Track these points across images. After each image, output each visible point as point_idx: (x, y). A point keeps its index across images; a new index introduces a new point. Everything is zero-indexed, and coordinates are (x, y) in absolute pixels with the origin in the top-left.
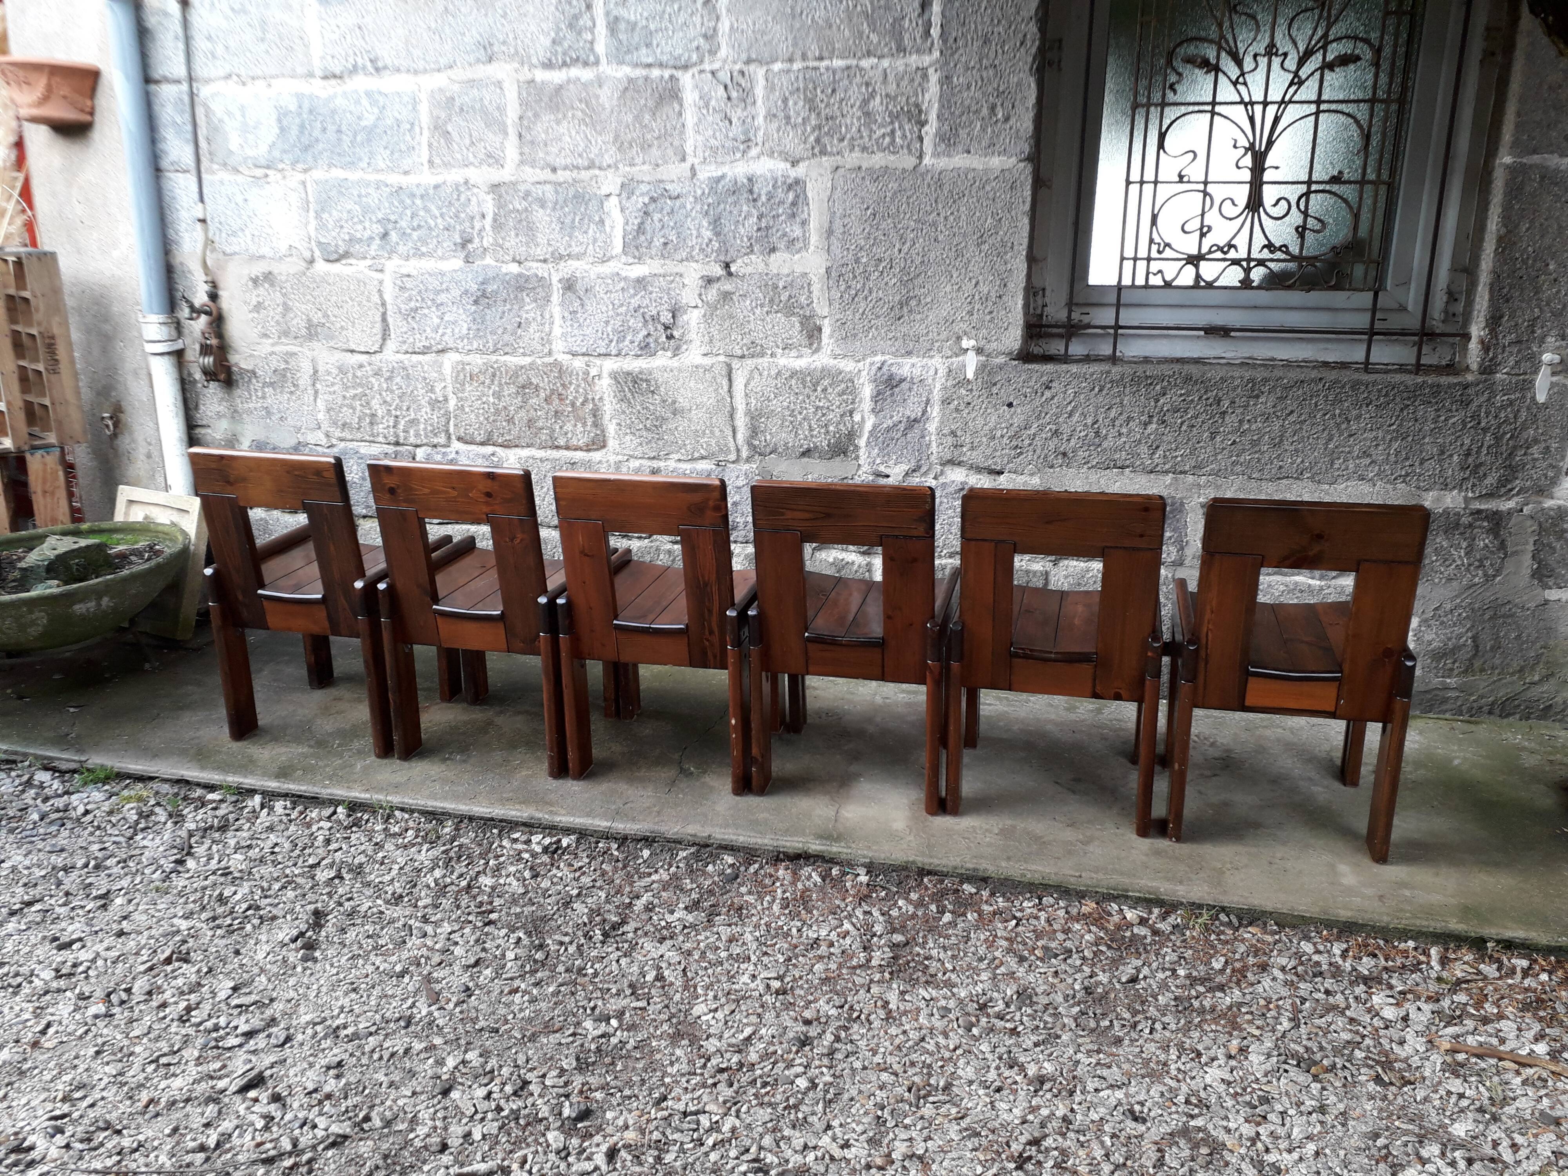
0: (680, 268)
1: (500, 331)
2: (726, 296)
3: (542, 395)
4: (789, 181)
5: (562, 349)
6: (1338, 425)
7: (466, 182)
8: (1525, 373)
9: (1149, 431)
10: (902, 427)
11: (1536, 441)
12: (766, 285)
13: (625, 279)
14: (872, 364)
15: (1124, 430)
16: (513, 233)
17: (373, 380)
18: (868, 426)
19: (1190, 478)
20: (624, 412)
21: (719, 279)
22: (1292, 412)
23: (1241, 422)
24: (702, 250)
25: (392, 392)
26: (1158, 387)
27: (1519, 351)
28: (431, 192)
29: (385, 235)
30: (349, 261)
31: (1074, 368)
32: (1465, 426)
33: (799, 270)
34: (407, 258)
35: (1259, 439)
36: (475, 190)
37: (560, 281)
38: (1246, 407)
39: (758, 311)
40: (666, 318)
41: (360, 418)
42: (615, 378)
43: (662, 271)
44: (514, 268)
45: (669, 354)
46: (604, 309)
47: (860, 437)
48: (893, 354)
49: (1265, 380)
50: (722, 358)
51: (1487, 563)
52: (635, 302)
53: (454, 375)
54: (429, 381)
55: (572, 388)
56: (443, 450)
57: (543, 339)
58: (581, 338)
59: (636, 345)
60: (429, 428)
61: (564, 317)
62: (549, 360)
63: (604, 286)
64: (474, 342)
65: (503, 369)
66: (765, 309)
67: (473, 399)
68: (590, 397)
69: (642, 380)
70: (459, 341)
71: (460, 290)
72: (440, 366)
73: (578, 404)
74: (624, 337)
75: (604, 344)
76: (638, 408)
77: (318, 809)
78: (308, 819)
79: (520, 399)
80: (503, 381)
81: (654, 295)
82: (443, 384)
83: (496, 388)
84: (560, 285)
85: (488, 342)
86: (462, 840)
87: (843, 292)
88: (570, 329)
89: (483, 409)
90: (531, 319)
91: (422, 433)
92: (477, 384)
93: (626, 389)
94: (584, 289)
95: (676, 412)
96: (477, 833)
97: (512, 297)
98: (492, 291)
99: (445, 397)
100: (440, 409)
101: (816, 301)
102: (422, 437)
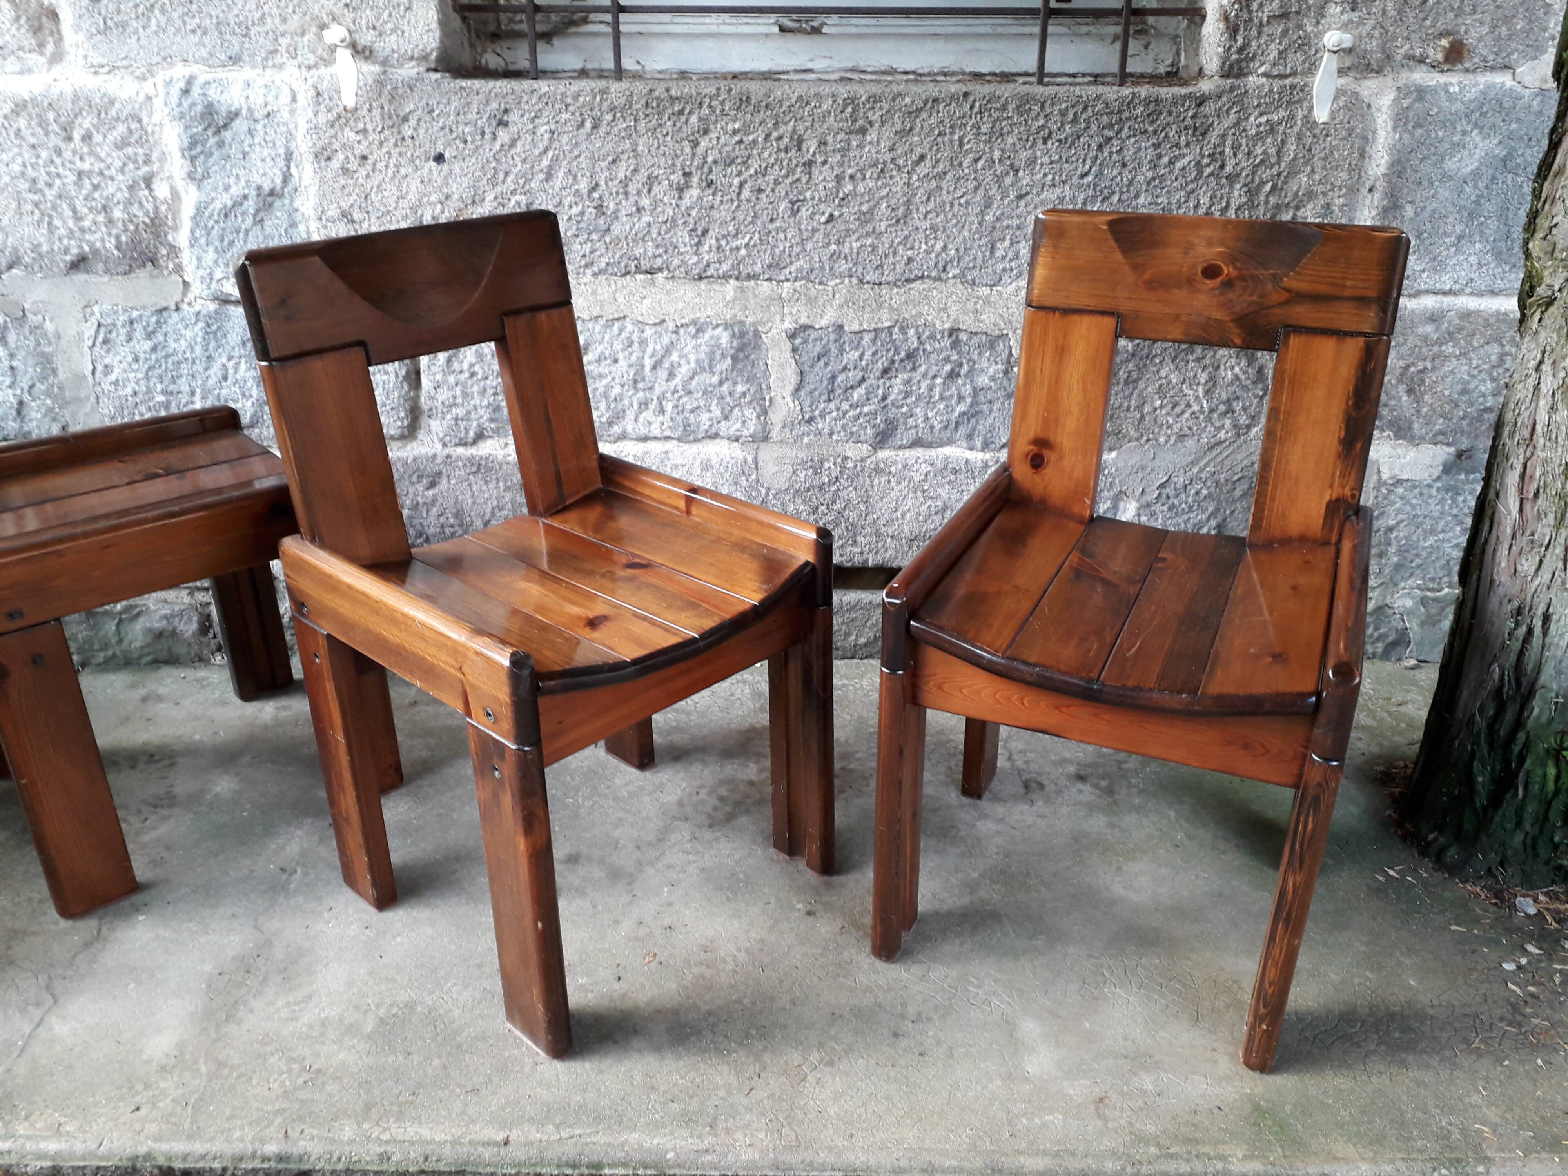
6: (999, 179)
8: (1294, 74)
9: (687, 202)
10: (250, 206)
11: (1310, 195)
14: (169, 83)
15: (645, 202)
18: (187, 210)
19: (765, 287)
22: (922, 158)
23: (839, 179)
26: (694, 119)
27: (1285, 33)
31: (543, 86)
32: (1200, 172)
35: (871, 211)
38: (845, 151)
47: (175, 228)
48: (205, 62)
49: (875, 99)
51: (1238, 406)
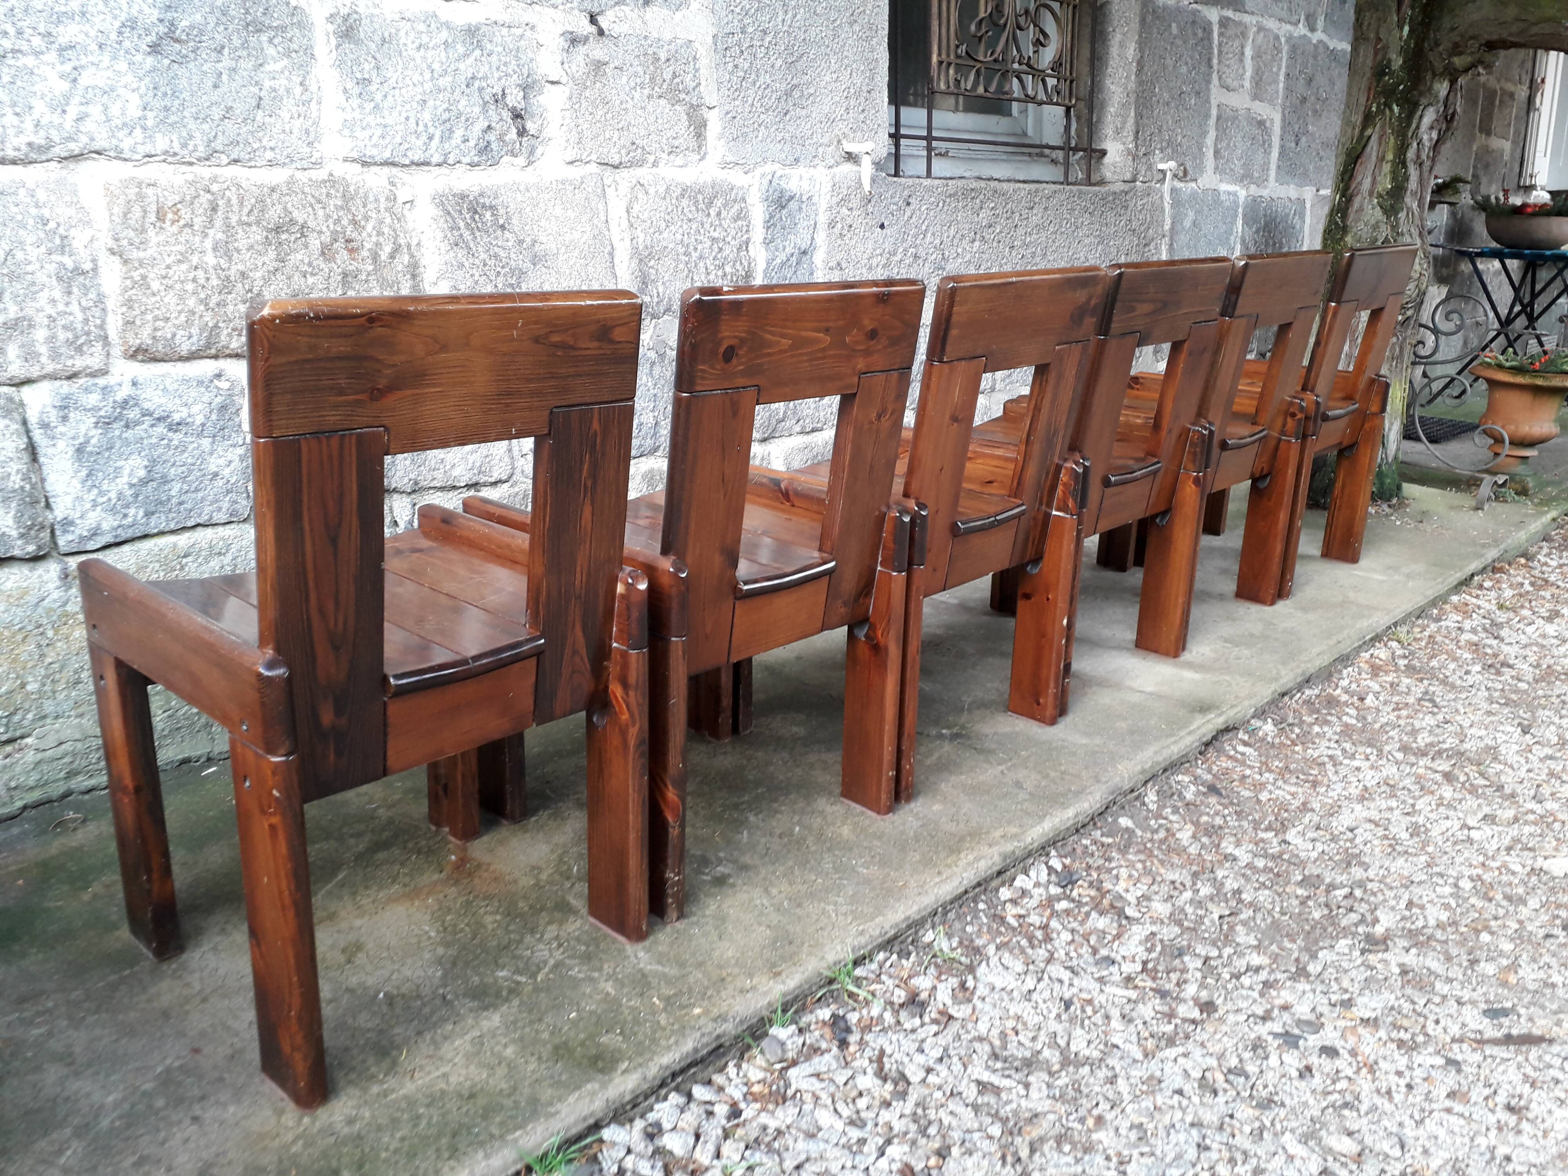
0: (530, 15)
1: (217, 113)
2: (598, 68)
3: (315, 243)
5: (343, 153)
10: (794, 261)
12: (646, 54)
13: (448, 25)
14: (762, 176)
18: (762, 263)
20: (461, 266)
21: (586, 39)
33: (683, 36)
37: (331, 18)
39: (637, 95)
40: (514, 98)
42: (442, 204)
43: (506, 17)
45: (521, 161)
46: (416, 78)
48: (782, 162)
52: (466, 68)
53: (116, 210)
54: (52, 225)
55: (369, 227)
56: (102, 381)
57: (307, 132)
58: (379, 132)
59: (472, 143)
60: (62, 336)
61: (345, 91)
62: (320, 174)
63: (412, 35)
64: (158, 136)
65: (232, 194)
66: (646, 92)
67: (169, 261)
68: (402, 241)
69: (484, 206)
70: (121, 134)
71: (115, 17)
72: (75, 193)
73: (384, 256)
74: (451, 131)
75: (419, 143)
76: (483, 256)
77: (738, 1066)
78: (756, 1089)
79: (272, 254)
80: (234, 219)
81: (494, 58)
82: (88, 233)
83: (220, 236)
84: (331, 28)
85: (191, 137)
86: (979, 942)
87: (731, 73)
88: (357, 115)
89: (194, 280)
90: (282, 91)
91: (43, 349)
92: (175, 229)
93: (462, 224)
94: (377, 38)
95: (535, 260)
96: (971, 923)
97: (237, 42)
98: (192, 27)
99: (94, 261)
100: (86, 290)
101: (703, 83)
102: (44, 359)
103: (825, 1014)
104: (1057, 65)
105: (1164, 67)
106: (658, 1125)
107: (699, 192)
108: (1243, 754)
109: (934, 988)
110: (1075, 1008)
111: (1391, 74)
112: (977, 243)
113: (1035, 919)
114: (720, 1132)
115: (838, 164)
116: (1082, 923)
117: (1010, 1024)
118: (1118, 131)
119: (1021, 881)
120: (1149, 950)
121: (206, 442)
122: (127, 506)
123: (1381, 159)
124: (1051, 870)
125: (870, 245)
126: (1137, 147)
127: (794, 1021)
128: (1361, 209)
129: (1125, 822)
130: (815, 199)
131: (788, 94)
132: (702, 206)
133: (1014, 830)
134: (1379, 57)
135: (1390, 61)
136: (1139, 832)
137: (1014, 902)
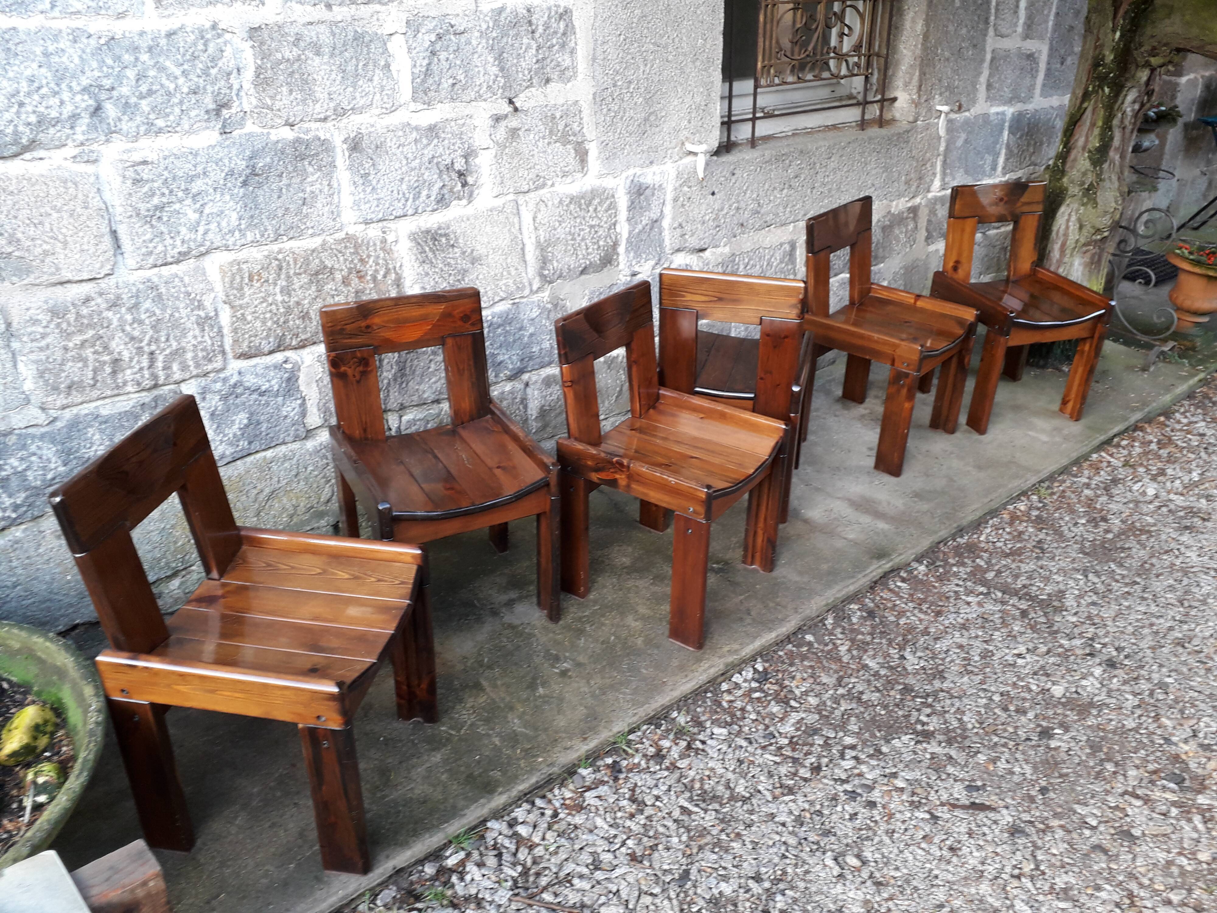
0: (469, 110)
1: (280, 213)
2: (514, 133)
3: (338, 276)
4: (561, 10)
5: (354, 220)
7: (214, 27)
8: (928, 119)
9: (783, 195)
10: (647, 228)
12: (546, 117)
13: (417, 128)
14: (627, 178)
16: (285, 89)
17: (110, 314)
18: (625, 235)
19: (801, 224)
21: (506, 116)
24: (489, 87)
25: (141, 322)
26: (788, 161)
28: (163, 42)
29: (98, 109)
30: (38, 154)
31: (746, 156)
33: (572, 98)
34: (136, 138)
36: (228, 36)
37: (345, 141)
39: (540, 144)
40: (459, 164)
41: (95, 371)
42: (415, 239)
43: (453, 115)
44: (287, 134)
45: (464, 202)
46: (397, 165)
47: (620, 246)
48: (641, 166)
50: (511, 197)
51: (911, 238)
52: (428, 153)
53: (227, 280)
54: (193, 295)
55: (371, 262)
56: (222, 375)
57: (332, 212)
58: (376, 203)
59: (433, 198)
60: (200, 354)
61: (355, 183)
62: (341, 235)
63: (395, 139)
64: (248, 233)
65: (290, 259)
66: (546, 141)
67: (256, 303)
68: (391, 266)
69: (441, 235)
70: (227, 237)
71: (222, 171)
72: (204, 274)
73: (380, 277)
74: (419, 193)
75: (400, 205)
76: (440, 266)
77: (560, 788)
78: (568, 802)
79: (314, 288)
80: (292, 272)
81: (446, 142)
82: (212, 295)
83: (284, 283)
84: (345, 146)
85: (266, 230)
86: (703, 718)
87: (605, 116)
88: (362, 196)
89: (270, 311)
90: (317, 192)
91: (191, 363)
92: (258, 285)
93: (427, 249)
94: (373, 147)
95: (474, 260)
96: (700, 706)
97: (290, 168)
98: (264, 166)
99: (216, 310)
100: (212, 327)
101: (586, 126)
102: (192, 368)
103: (609, 761)
104: (857, 48)
105: (947, 32)
106: (515, 819)
107: (583, 198)
108: (899, 587)
109: (670, 748)
110: (744, 766)
111: (1104, 66)
112: (785, 191)
113: (739, 704)
114: (546, 825)
115: (681, 158)
116: (765, 708)
117: (707, 773)
118: (906, 84)
119: (737, 678)
120: (798, 729)
121: (280, 399)
122: (238, 441)
123: (1093, 125)
124: (755, 670)
125: (704, 207)
126: (919, 96)
127: (591, 766)
128: (1075, 160)
129: (809, 638)
130: (664, 185)
131: (646, 120)
132: (584, 207)
133: (736, 646)
134: (1097, 52)
135: (1104, 56)
136: (816, 645)
137: (729, 692)
